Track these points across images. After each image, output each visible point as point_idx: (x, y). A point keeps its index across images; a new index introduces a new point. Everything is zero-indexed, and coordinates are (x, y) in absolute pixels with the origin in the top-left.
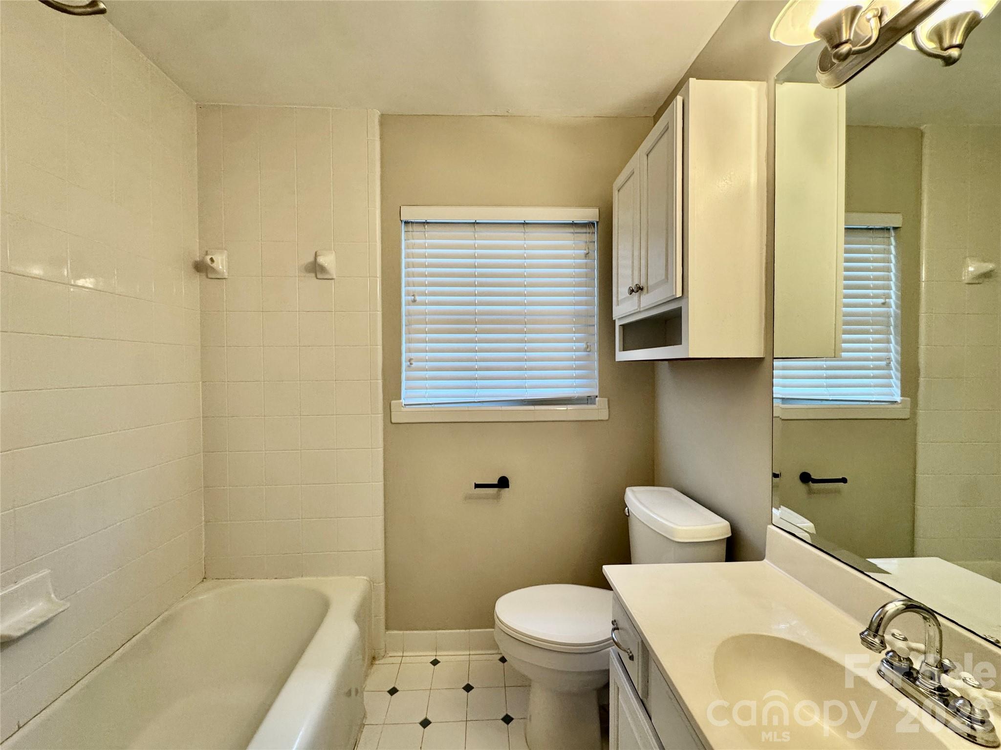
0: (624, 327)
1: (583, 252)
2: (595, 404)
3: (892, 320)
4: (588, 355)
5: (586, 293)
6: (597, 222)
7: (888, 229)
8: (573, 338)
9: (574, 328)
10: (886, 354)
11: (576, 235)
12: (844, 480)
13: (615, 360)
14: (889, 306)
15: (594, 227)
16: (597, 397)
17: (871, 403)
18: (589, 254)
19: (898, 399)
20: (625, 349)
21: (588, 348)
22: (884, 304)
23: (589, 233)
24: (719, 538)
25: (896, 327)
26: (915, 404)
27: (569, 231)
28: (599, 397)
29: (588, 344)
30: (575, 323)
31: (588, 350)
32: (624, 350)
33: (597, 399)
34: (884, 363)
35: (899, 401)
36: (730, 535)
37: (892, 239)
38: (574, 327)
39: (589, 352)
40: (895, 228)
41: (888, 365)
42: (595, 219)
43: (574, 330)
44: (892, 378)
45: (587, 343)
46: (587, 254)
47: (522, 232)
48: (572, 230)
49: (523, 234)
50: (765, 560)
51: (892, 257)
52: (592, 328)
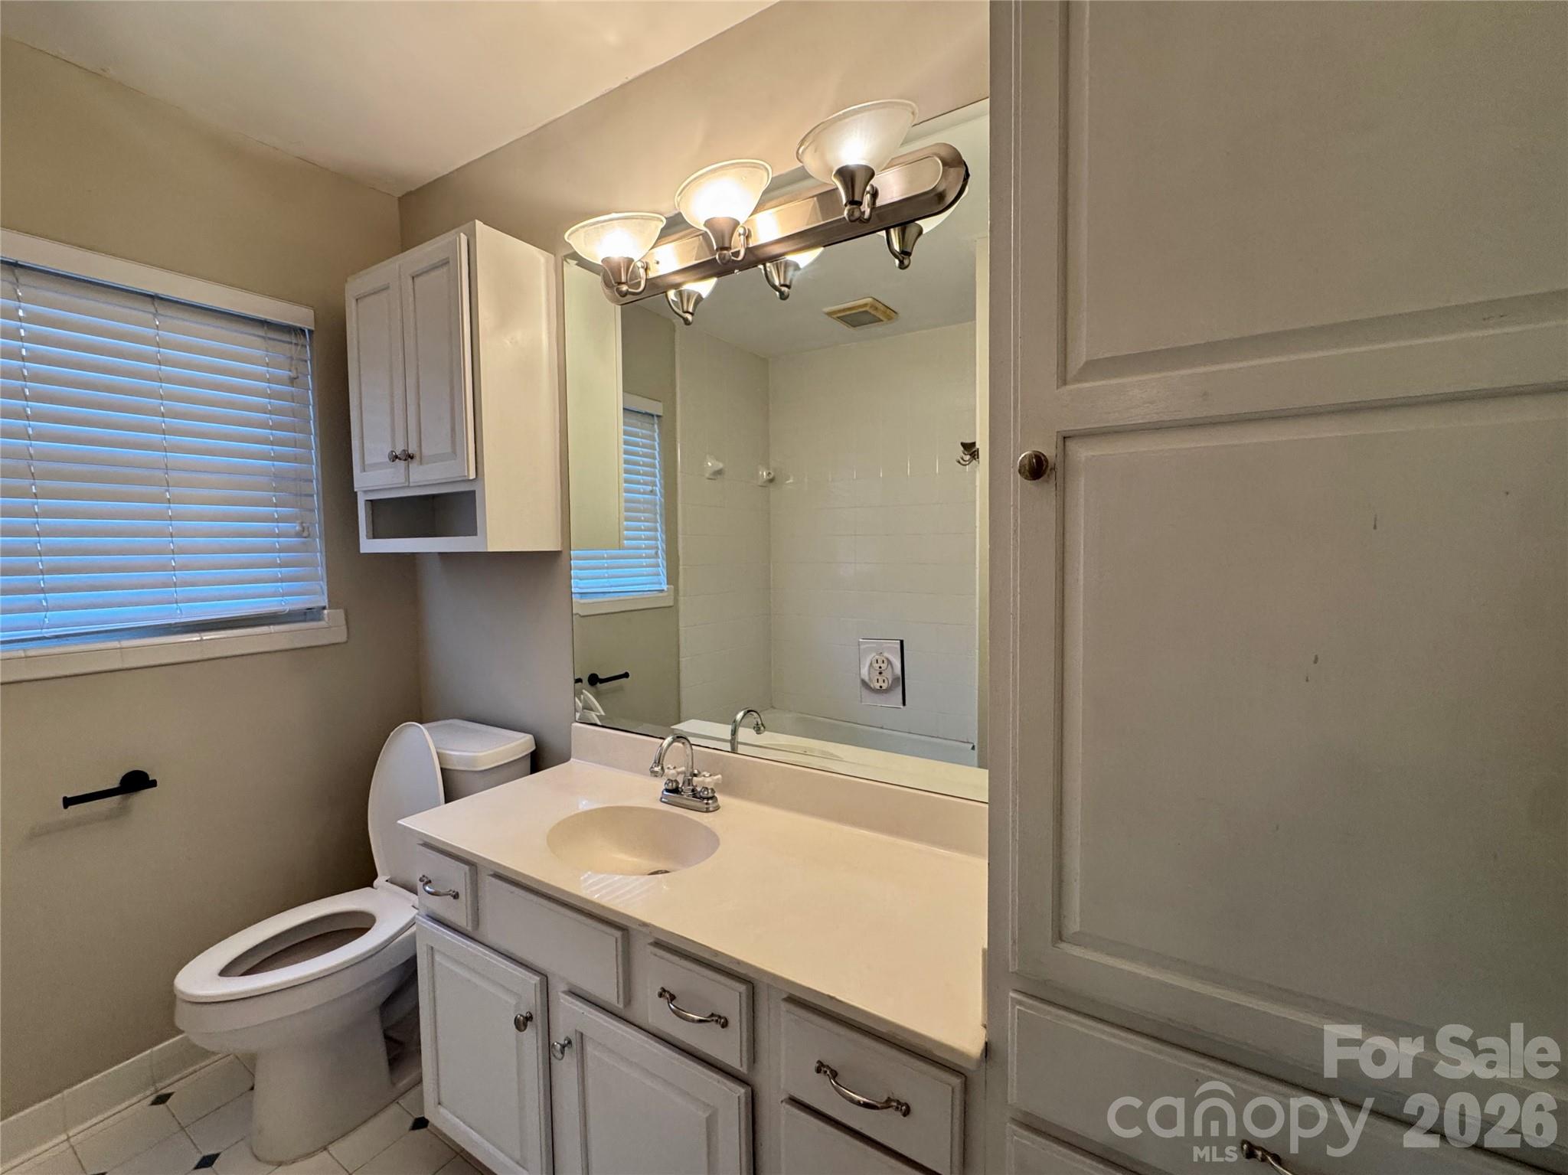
0: (373, 504)
1: (284, 373)
2: (320, 620)
3: (658, 508)
4: (304, 543)
5: (295, 442)
6: (310, 331)
7: (653, 416)
8: (274, 515)
9: (274, 498)
10: (654, 542)
11: (271, 343)
12: (626, 675)
13: (359, 551)
14: (656, 495)
15: (305, 335)
16: (324, 608)
17: (645, 593)
18: (297, 380)
19: (665, 587)
20: (375, 534)
21: (303, 531)
22: (652, 491)
23: (296, 344)
24: (521, 756)
25: (661, 515)
26: (676, 591)
27: (256, 333)
28: (330, 608)
29: (304, 525)
30: (275, 490)
31: (305, 534)
32: (374, 538)
33: (326, 612)
34: (653, 552)
35: (665, 589)
36: (534, 748)
37: (656, 426)
38: (275, 496)
39: (305, 537)
40: (658, 416)
41: (657, 553)
42: (308, 324)
43: (275, 501)
44: (659, 566)
45: (302, 523)
46: (295, 379)
47: (151, 313)
48: (261, 332)
49: (151, 316)
50: (572, 759)
51: (656, 444)
52: (310, 498)
